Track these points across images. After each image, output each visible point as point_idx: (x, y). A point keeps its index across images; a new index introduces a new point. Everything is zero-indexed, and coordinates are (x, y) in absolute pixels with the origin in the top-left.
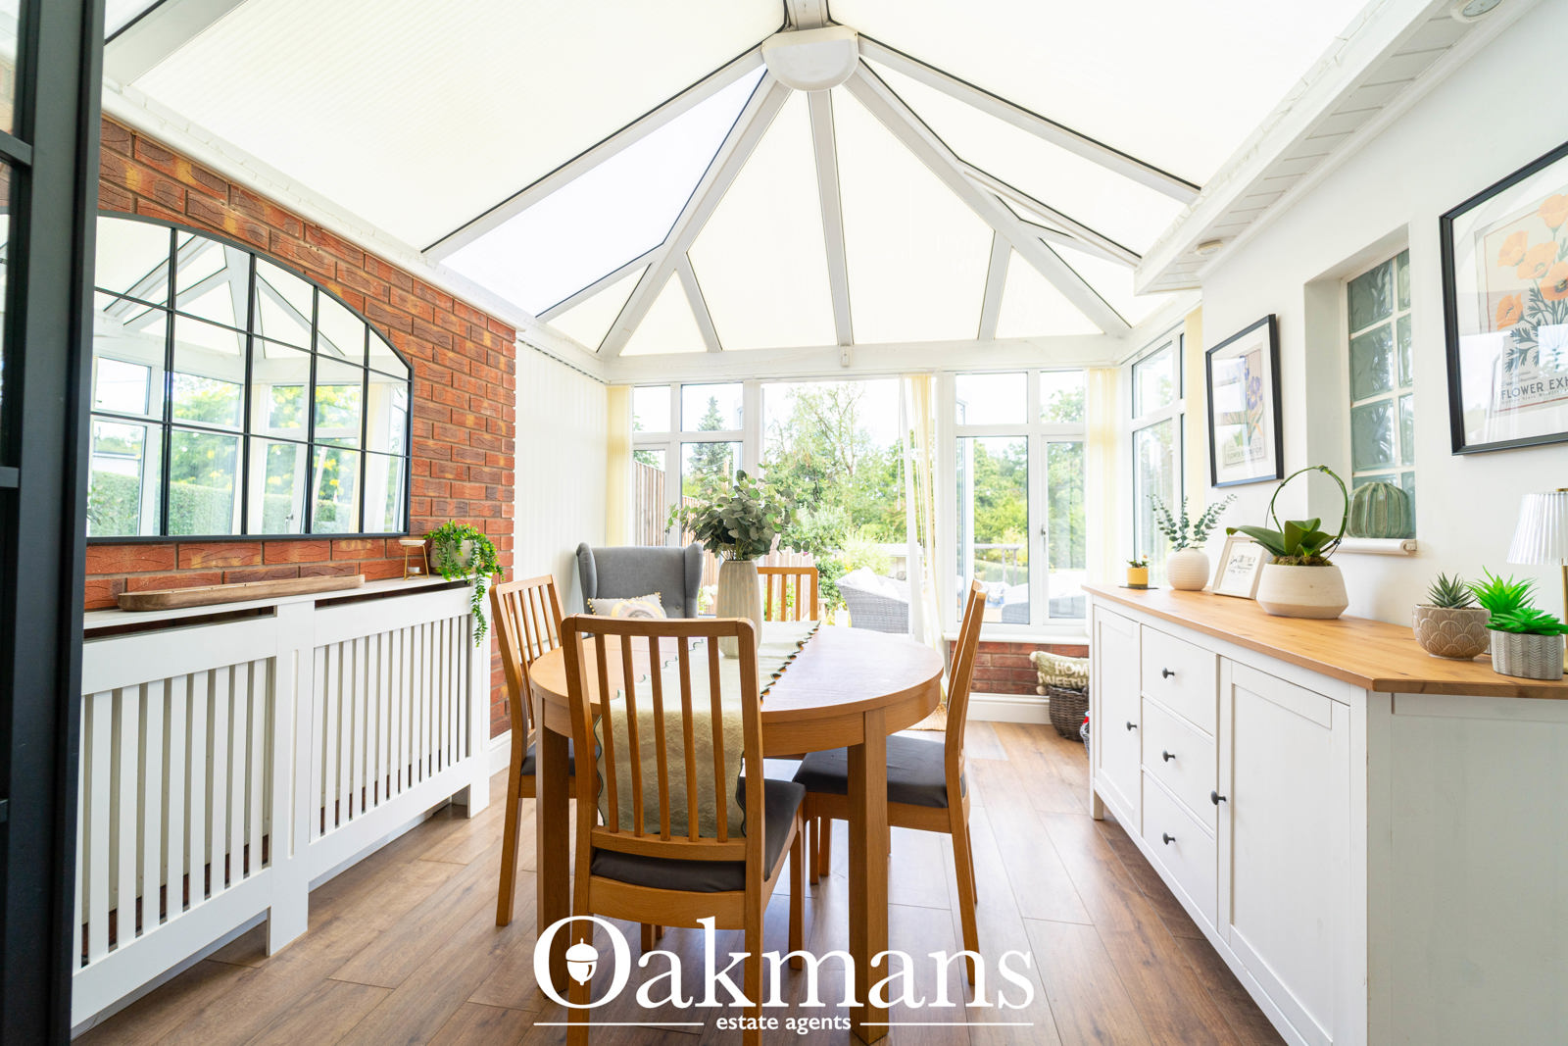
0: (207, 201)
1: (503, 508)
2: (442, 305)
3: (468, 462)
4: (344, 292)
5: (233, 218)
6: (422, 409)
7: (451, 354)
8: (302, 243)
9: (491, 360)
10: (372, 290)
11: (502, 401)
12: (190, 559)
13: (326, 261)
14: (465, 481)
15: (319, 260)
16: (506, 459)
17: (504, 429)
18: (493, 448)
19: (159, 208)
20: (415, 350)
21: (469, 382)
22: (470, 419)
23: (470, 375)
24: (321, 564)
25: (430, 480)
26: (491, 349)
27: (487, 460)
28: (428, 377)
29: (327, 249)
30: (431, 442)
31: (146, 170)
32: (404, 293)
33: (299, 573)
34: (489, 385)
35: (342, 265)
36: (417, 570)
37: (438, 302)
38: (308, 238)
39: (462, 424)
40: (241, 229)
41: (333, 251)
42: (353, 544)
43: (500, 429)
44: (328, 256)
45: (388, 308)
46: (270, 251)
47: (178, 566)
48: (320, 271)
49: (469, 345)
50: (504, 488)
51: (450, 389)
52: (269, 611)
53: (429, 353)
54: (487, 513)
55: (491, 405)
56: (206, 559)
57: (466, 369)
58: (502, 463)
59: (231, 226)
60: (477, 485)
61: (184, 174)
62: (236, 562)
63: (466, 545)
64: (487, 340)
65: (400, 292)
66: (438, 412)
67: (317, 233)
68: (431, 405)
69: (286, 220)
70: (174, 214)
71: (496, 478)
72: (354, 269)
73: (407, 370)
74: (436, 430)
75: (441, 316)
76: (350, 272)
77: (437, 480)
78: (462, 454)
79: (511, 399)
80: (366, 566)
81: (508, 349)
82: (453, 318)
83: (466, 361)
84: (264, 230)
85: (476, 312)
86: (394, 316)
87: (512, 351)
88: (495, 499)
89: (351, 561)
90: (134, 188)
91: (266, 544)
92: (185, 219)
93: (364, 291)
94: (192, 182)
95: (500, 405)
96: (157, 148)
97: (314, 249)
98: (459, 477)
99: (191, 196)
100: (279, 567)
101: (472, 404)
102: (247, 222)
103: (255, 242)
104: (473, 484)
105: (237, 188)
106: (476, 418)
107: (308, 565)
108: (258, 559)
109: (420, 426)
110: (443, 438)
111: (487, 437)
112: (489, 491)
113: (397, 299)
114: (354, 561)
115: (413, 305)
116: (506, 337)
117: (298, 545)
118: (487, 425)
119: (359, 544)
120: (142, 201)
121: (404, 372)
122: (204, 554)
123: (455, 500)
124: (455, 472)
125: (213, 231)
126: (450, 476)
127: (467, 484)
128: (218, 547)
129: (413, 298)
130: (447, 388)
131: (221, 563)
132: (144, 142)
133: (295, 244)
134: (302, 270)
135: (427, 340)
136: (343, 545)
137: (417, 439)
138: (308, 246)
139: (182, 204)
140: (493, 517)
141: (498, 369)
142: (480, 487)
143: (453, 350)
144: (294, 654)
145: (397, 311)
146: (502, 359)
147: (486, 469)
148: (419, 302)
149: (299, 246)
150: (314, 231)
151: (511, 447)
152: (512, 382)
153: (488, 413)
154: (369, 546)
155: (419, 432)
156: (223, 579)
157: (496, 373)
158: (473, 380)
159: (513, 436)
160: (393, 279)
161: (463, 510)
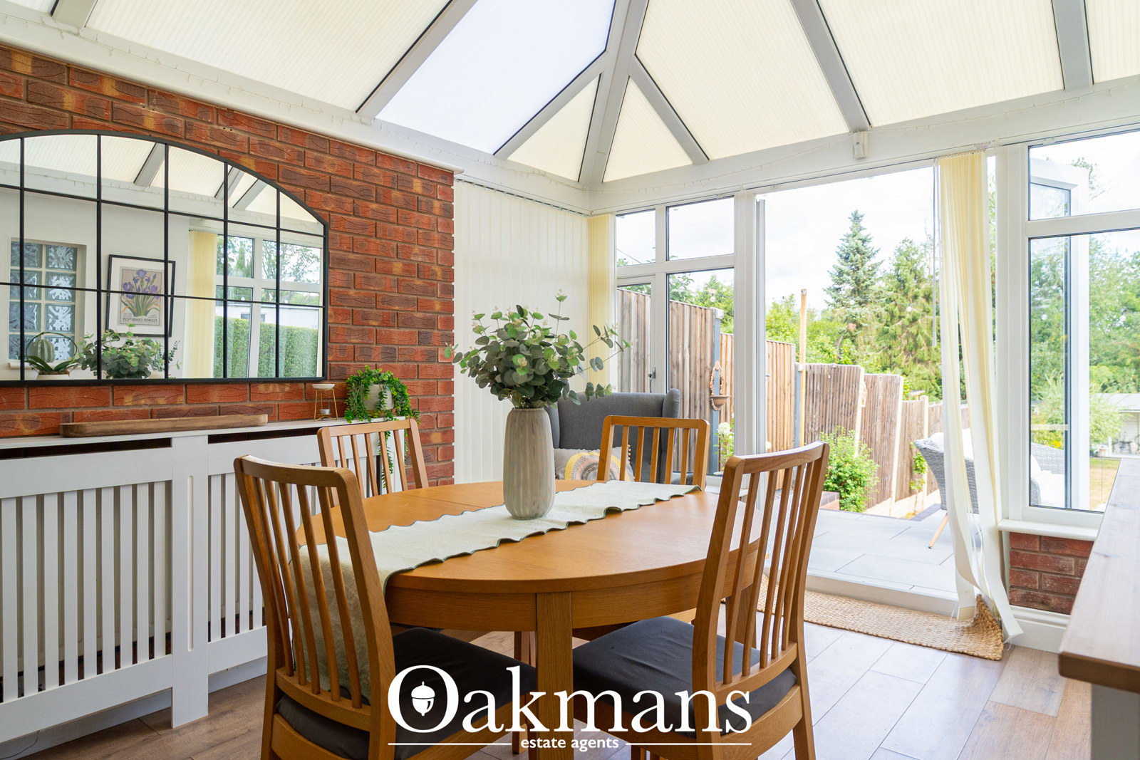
0: (128, 107)
1: (440, 352)
2: (364, 160)
3: (397, 308)
4: (257, 164)
5: (152, 115)
6: (342, 261)
7: (374, 206)
8: (216, 127)
9: (423, 207)
10: (286, 156)
11: (437, 246)
12: (123, 398)
13: (238, 138)
14: (393, 327)
15: (232, 138)
16: (443, 304)
17: (439, 273)
18: (426, 293)
19: (90, 120)
20: (333, 206)
21: (396, 231)
22: (398, 267)
23: (398, 224)
24: (240, 404)
25: (353, 327)
26: (423, 195)
27: (419, 306)
28: (347, 230)
29: (239, 127)
30: (352, 292)
31: (78, 92)
32: (319, 155)
33: (220, 412)
34: (420, 231)
35: (255, 139)
36: (327, 412)
37: (358, 158)
38: (221, 121)
39: (389, 272)
40: (159, 124)
41: (245, 128)
42: (271, 387)
43: (435, 273)
44: (240, 133)
45: (303, 171)
46: (186, 139)
47: (113, 403)
48: (233, 148)
49: (396, 194)
50: (441, 332)
51: (373, 240)
52: (166, 443)
53: (349, 207)
54: (419, 358)
55: (422, 251)
56: (136, 398)
57: (393, 218)
58: (438, 307)
59: (150, 124)
60: (407, 330)
61: (109, 89)
62: (161, 401)
63: (375, 389)
64: (417, 186)
65: (315, 154)
66: (359, 262)
67: (230, 115)
68: (352, 256)
69: (200, 109)
70: (102, 123)
71: (430, 323)
72: (267, 141)
73: (322, 226)
74: (358, 280)
75: (362, 170)
76: (262, 144)
77: (361, 328)
78: (389, 301)
79: (448, 242)
80: (285, 407)
81: (444, 193)
82: (376, 170)
83: (392, 210)
84: (179, 122)
85: (404, 161)
86: (310, 177)
87: (449, 196)
88: (429, 344)
89: (269, 402)
90: (70, 109)
91: (188, 386)
92: (112, 125)
93: (278, 159)
94: (116, 94)
95: (435, 250)
96: (87, 73)
97: (228, 130)
98: (386, 323)
99: (116, 105)
100: (201, 406)
101: (400, 251)
102: (164, 117)
103: (170, 133)
104: (402, 330)
105: (154, 91)
106: (405, 265)
107: (227, 405)
108: (182, 399)
109: (339, 277)
110: (365, 287)
111: (419, 282)
112: (422, 336)
113: (313, 162)
114: (272, 403)
115: (330, 164)
116: (440, 181)
117: (218, 387)
118: (421, 271)
119: (277, 388)
120: (76, 118)
121: (319, 229)
122: (134, 394)
123: (381, 346)
124: (381, 319)
125: (134, 130)
126: (374, 323)
127: (396, 330)
128: (146, 388)
129: (330, 158)
130: (369, 239)
131: (149, 402)
132: (76, 70)
133: (208, 128)
134: (216, 150)
135: (347, 196)
136: (261, 388)
137: (336, 289)
138: (221, 128)
139: (108, 114)
140: (428, 361)
141: (430, 213)
142: (411, 333)
143: (377, 202)
144: (189, 480)
145: (312, 173)
146: (437, 204)
147: (419, 315)
148: (337, 161)
149: (212, 130)
150: (226, 114)
151: (449, 291)
152: (450, 226)
153: (420, 259)
154: (287, 388)
155: (338, 283)
156: (151, 415)
157: (430, 219)
158: (401, 228)
159: (452, 279)
160: (308, 143)
161: (390, 355)
